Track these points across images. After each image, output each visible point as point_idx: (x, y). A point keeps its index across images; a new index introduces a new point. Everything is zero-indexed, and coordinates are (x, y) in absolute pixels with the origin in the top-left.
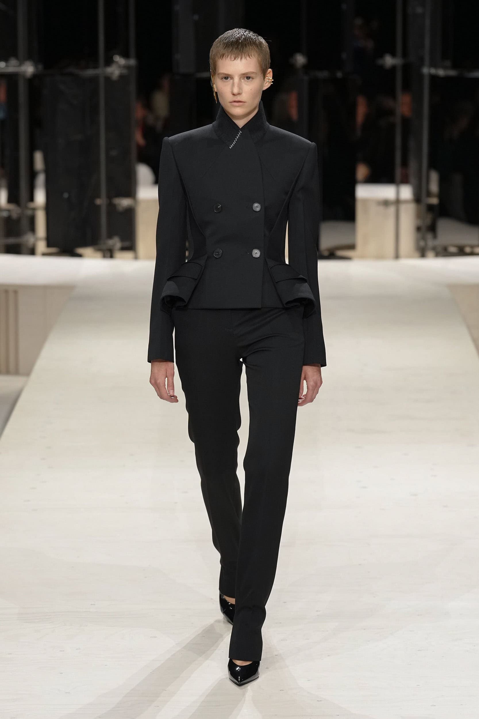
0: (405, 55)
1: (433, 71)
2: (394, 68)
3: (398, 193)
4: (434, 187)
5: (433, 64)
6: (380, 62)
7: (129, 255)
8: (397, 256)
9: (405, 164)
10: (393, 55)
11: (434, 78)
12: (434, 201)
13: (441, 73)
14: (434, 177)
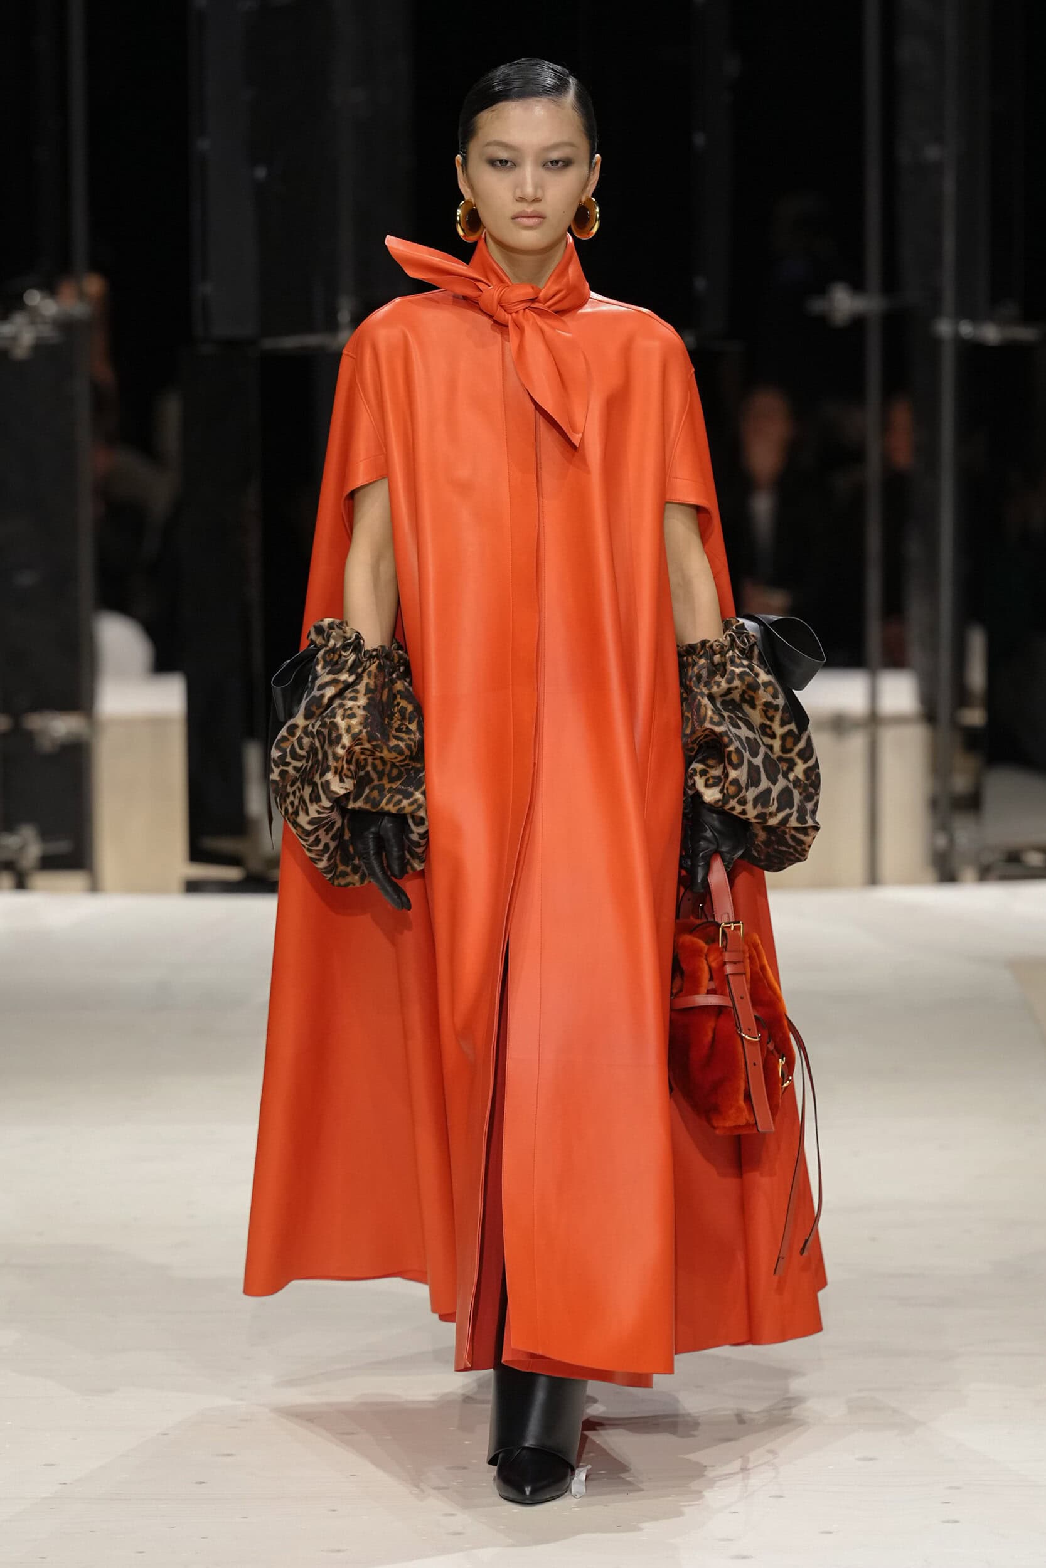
0: (891, 284)
1: (966, 329)
2: (858, 323)
3: (874, 695)
4: (977, 677)
5: (966, 311)
6: (817, 306)
7: (75, 880)
8: (873, 878)
9: (894, 607)
10: (857, 286)
11: (971, 351)
12: (975, 717)
13: (991, 334)
14: (977, 643)
